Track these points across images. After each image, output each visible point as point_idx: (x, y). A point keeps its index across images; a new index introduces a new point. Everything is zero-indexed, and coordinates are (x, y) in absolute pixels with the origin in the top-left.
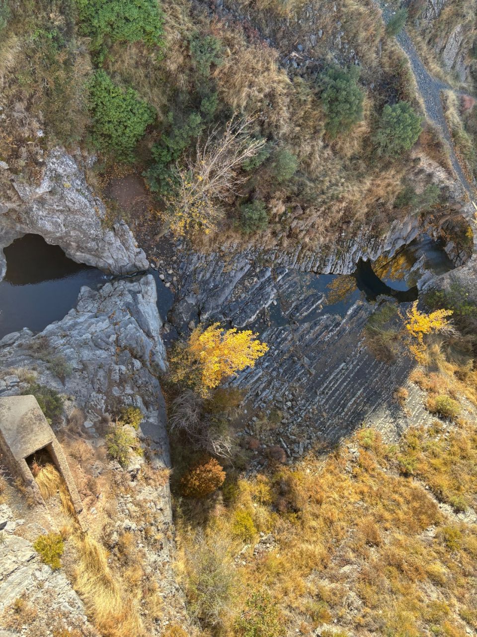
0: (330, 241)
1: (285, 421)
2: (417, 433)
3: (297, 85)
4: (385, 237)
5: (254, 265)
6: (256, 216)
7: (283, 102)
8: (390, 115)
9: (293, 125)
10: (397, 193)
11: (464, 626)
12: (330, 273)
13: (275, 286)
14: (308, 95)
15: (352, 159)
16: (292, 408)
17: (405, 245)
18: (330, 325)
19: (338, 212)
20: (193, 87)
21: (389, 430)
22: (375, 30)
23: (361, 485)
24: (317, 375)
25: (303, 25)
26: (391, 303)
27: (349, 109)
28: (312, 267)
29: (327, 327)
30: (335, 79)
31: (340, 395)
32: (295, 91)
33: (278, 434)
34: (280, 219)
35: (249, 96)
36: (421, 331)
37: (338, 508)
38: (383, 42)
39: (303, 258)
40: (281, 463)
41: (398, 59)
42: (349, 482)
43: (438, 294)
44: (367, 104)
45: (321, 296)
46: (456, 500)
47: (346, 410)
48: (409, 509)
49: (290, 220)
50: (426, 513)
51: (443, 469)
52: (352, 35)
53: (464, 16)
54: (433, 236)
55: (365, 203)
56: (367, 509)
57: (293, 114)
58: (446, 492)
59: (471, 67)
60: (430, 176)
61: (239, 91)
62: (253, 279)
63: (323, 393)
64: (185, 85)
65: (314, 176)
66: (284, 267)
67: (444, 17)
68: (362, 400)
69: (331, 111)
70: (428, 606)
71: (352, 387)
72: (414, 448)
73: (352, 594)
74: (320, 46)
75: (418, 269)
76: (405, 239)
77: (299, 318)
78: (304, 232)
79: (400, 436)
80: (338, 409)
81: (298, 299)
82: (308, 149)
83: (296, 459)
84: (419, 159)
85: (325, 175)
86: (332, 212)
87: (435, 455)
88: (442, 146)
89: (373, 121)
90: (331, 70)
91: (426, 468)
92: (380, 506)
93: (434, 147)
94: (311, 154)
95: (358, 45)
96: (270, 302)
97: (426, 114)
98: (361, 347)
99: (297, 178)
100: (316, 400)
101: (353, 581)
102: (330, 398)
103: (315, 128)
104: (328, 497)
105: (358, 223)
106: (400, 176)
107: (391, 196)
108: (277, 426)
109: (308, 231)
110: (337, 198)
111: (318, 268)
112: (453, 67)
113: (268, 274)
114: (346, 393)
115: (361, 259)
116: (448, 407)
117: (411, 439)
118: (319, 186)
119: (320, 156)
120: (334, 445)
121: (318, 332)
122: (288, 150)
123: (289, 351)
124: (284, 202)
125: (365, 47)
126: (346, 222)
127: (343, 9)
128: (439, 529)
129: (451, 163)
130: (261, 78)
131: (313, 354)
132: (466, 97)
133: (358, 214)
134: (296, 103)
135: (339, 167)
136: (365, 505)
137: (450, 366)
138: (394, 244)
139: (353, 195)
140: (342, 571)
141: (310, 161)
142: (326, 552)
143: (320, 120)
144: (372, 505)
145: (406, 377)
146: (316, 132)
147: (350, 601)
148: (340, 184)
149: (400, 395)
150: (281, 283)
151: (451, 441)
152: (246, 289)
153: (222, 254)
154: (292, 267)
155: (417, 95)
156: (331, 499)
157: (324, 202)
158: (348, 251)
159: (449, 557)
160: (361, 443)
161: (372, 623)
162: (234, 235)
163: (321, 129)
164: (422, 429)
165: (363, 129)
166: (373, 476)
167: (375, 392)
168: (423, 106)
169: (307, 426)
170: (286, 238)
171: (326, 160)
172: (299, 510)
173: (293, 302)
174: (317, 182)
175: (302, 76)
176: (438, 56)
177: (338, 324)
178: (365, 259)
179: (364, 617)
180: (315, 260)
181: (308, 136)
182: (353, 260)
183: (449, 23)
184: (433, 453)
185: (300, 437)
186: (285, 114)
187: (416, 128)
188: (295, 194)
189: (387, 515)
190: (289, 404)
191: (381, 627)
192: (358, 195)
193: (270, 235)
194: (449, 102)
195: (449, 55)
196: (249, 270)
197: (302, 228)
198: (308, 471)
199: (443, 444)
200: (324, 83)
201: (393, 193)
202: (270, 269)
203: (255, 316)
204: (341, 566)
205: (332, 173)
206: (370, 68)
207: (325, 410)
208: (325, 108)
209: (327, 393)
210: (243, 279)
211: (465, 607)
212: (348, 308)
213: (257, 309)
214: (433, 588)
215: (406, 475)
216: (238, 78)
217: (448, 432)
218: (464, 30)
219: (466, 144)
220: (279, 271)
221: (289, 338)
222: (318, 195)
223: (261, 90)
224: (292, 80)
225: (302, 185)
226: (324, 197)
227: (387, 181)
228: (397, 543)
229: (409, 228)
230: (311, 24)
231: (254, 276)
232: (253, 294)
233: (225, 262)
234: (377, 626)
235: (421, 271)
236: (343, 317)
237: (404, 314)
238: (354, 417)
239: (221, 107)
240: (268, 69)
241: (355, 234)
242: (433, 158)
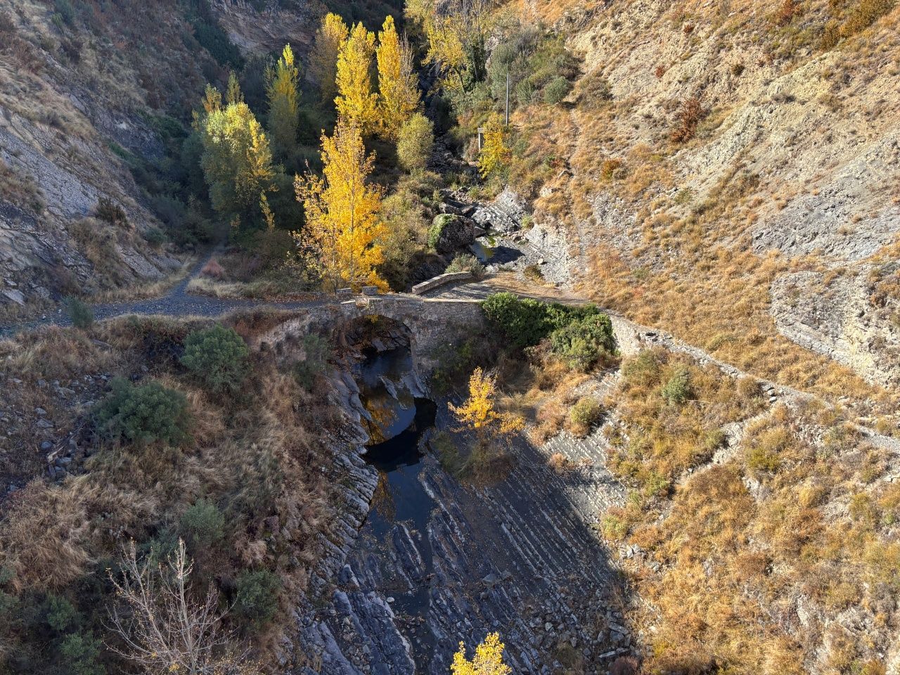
0: (327, 490)
1: (574, 641)
2: (615, 459)
3: (97, 467)
4: (345, 416)
5: (324, 616)
6: (258, 590)
7: (111, 494)
8: (196, 360)
9: (151, 491)
10: (295, 384)
11: (883, 482)
12: (369, 504)
13: (366, 592)
14: (119, 455)
15: (228, 425)
16: (555, 624)
17: (360, 395)
18: (444, 527)
19: (292, 466)
20: (17, 632)
21: (606, 495)
22: (74, 341)
23: (680, 556)
24: (513, 569)
25: (17, 430)
26: (432, 435)
27: (167, 407)
28: (354, 527)
29: (445, 533)
30: (117, 412)
31: (546, 546)
32: (103, 472)
33: (593, 659)
34: (273, 553)
35: (77, 543)
36: (488, 411)
37: (713, 601)
38: (95, 337)
39: (338, 536)
40: (638, 668)
41: (125, 327)
42: (675, 571)
43: (437, 377)
44: (167, 382)
45: (400, 527)
46: (710, 441)
47: (570, 544)
48: (718, 503)
49: (280, 539)
50: (726, 483)
51: (668, 443)
52: (65, 371)
53: (108, 237)
54: (359, 358)
55: (292, 426)
56: (716, 560)
57: (135, 486)
58: (698, 449)
59: (168, 251)
60: (289, 338)
61: (62, 557)
62: (346, 624)
63: (540, 569)
64: (8, 646)
65: (234, 484)
66: (341, 569)
67: (97, 257)
68: (559, 517)
69: (156, 431)
70: (857, 519)
71: (538, 525)
72: (636, 470)
73: (841, 618)
74: (59, 417)
75: (397, 389)
76: (353, 392)
77: (423, 569)
78: (304, 523)
79: (616, 483)
80: (567, 553)
81: (395, 562)
82: (193, 480)
83: (633, 642)
84: (263, 343)
85: (238, 468)
86: (291, 475)
87: (649, 447)
88: (261, 312)
89: (192, 382)
90: (101, 414)
91: (665, 463)
92: (713, 539)
93: (259, 323)
94: (203, 479)
95: (83, 368)
96: (388, 607)
97: (210, 318)
98: (483, 495)
99: (228, 509)
100: (549, 583)
101: (821, 611)
102: (548, 561)
103: (167, 461)
104: (696, 610)
105: (315, 444)
106: (275, 374)
107: (296, 392)
108: (581, 657)
109: (304, 518)
110: (277, 461)
111: (357, 519)
112: (161, 269)
113: (344, 596)
114: (546, 536)
115: (362, 456)
116: (587, 411)
117: (623, 469)
118: (251, 482)
119: (210, 467)
120: (620, 578)
121: (450, 548)
122: (183, 509)
123: (468, 601)
124: (253, 540)
125: (90, 360)
126: (309, 460)
127: (23, 372)
128: (749, 472)
129: (285, 311)
130: (61, 516)
131: (481, 566)
132: (205, 268)
133: (303, 440)
134: (122, 477)
135: (234, 446)
136: (710, 559)
137: (531, 392)
138: (355, 408)
139: (279, 439)
140: (806, 624)
141: (210, 483)
142: (777, 639)
143: (161, 450)
144: (710, 550)
145: (535, 450)
146: (174, 461)
147: (852, 625)
148: (259, 452)
149: (559, 465)
150: (363, 581)
151: (632, 422)
152: (357, 641)
153: (291, 666)
154: (345, 556)
155: (181, 320)
156: (699, 606)
157: (275, 482)
158: (348, 470)
159: (788, 472)
160: (620, 537)
161: (884, 601)
162: (270, 635)
163: (174, 453)
164: (611, 453)
165: (196, 397)
166: (670, 536)
167: (550, 495)
168: (198, 318)
169: (585, 608)
170: (303, 553)
171: (218, 461)
172: (713, 662)
173: (397, 572)
174: (243, 482)
175: (87, 455)
176: (141, 281)
177: (445, 516)
178: (364, 451)
179: (874, 611)
180: (345, 519)
181: (176, 475)
182: (361, 467)
183: (107, 255)
184: (646, 448)
185: (601, 625)
186: (129, 497)
187: (227, 335)
188: (248, 519)
189: (727, 534)
190: (548, 626)
191: (891, 592)
192: (281, 433)
193: (289, 576)
194: (204, 288)
195: (144, 267)
196: (329, 627)
197: (297, 525)
198: (653, 628)
199: (635, 433)
200: (114, 428)
201: (292, 387)
202: (338, 591)
203: (403, 639)
204: (798, 623)
205: (239, 457)
206: (120, 363)
207: (566, 575)
208: (149, 438)
209: (542, 564)
210: (340, 641)
211: (857, 474)
212: (426, 494)
213: (393, 631)
214: (831, 505)
215: (671, 492)
216: (43, 553)
217: (620, 422)
218: (124, 243)
219: (267, 287)
220: (345, 579)
221: (450, 594)
222: (263, 487)
223: (78, 523)
224: (85, 472)
225: (239, 505)
226: (268, 479)
227: (275, 390)
228: (768, 533)
229: (341, 383)
230: (20, 420)
231: (341, 621)
232: (368, 631)
233: (305, 664)
234: (888, 596)
235: (399, 387)
236: (437, 506)
237: (459, 425)
238: (582, 536)
239: (71, 595)
240: (54, 502)
241: (329, 453)
242: (270, 327)
